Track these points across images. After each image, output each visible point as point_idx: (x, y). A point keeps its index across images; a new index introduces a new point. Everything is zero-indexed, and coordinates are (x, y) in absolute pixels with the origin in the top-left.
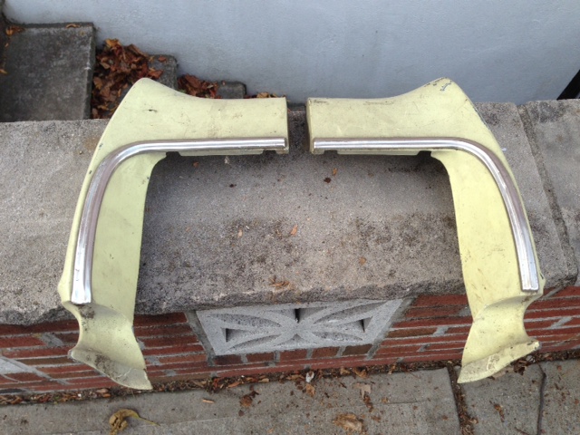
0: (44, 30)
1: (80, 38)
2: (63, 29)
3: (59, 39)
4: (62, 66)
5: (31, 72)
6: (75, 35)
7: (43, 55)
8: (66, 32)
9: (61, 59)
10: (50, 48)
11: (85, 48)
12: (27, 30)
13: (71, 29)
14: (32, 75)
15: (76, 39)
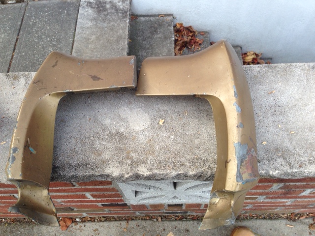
0: (147, 18)
1: (167, 23)
2: (157, 18)
3: (156, 23)
4: (160, 38)
5: (144, 41)
6: (164, 21)
7: (149, 32)
8: (159, 19)
9: (159, 34)
10: (153, 28)
11: (170, 28)
12: (139, 18)
13: (162, 18)
14: (145, 42)
15: (165, 23)
